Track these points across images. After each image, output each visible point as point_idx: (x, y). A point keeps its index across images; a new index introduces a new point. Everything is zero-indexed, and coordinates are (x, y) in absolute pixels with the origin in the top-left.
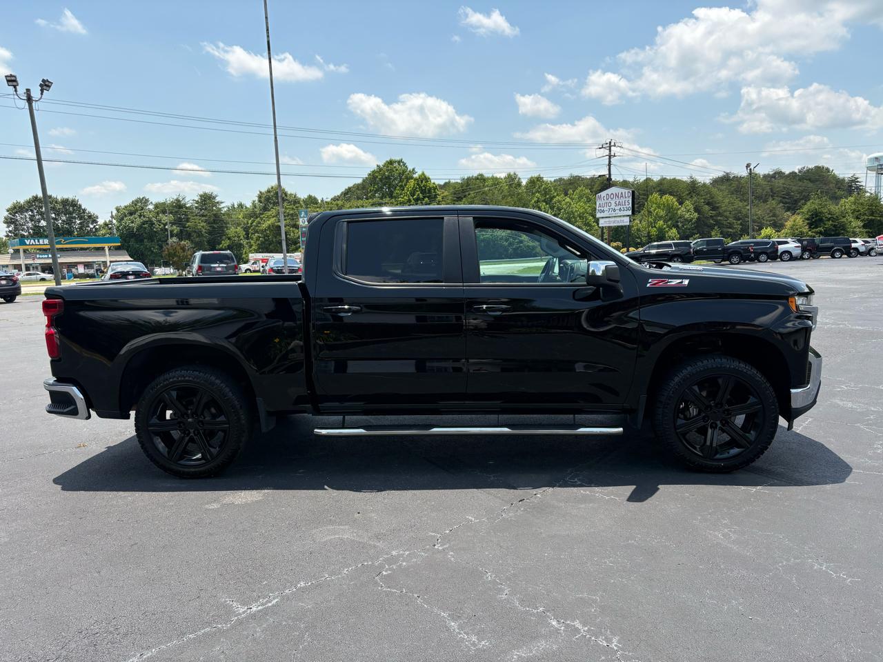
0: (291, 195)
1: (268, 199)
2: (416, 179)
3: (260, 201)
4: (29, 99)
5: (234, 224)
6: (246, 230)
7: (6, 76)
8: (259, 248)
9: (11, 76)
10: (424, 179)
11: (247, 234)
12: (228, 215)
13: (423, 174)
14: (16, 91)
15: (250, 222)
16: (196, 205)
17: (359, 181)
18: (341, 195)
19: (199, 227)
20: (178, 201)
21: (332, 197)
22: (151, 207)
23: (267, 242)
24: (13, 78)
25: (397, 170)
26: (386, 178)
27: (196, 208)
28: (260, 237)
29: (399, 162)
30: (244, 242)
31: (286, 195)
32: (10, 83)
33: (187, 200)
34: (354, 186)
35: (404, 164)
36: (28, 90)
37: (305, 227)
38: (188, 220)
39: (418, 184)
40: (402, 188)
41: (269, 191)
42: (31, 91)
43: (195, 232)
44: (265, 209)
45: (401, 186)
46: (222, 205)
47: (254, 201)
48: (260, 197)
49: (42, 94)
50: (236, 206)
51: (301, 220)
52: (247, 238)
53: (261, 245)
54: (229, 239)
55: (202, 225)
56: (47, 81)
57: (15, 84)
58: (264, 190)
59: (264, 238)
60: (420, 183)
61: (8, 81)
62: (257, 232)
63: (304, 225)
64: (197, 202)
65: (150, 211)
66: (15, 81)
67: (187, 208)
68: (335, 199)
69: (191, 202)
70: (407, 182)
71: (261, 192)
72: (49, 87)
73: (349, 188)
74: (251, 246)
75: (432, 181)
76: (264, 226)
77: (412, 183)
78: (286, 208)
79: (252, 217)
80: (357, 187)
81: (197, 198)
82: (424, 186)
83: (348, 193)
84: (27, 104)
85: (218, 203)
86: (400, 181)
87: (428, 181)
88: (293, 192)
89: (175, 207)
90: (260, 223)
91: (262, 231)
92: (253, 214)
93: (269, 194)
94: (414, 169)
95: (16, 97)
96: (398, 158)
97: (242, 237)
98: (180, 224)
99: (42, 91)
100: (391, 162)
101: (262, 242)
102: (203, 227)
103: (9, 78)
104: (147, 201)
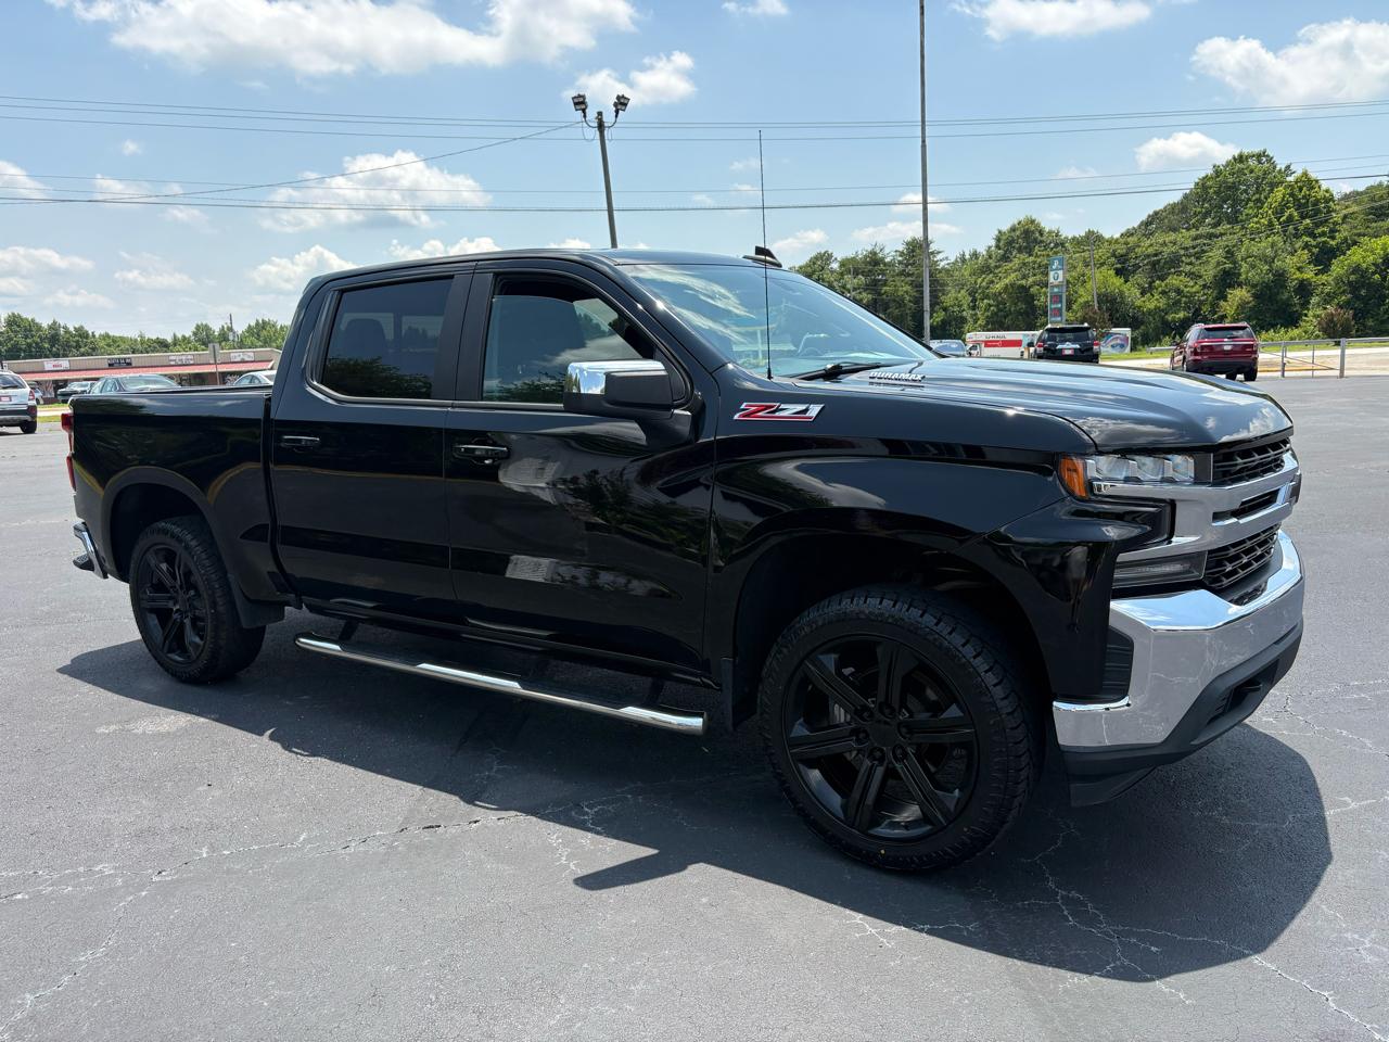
0: (1050, 232)
1: (1010, 243)
2: (1290, 186)
3: (998, 247)
4: (601, 126)
5: (957, 285)
6: (972, 293)
7: (573, 98)
8: (987, 323)
9: (580, 96)
10: (1308, 183)
11: (974, 300)
12: (947, 271)
13: (1305, 174)
14: (585, 116)
15: (979, 280)
16: (900, 259)
17: (1176, 197)
18: (1140, 227)
19: (900, 294)
20: (874, 253)
21: (1123, 230)
22: (835, 266)
23: (1000, 314)
24: (581, 100)
25: (1251, 172)
26: (1229, 188)
27: (900, 263)
28: (990, 306)
29: (1259, 156)
30: (967, 314)
31: (1041, 235)
32: (578, 107)
33: (886, 251)
34: (1165, 209)
35: (1269, 159)
36: (600, 114)
37: (1057, 286)
38: (885, 283)
39: (1292, 195)
40: (1259, 203)
41: (1013, 229)
42: (604, 115)
43: (894, 301)
44: (1005, 258)
45: (1259, 200)
46: (939, 257)
47: (990, 247)
48: (998, 240)
49: (616, 116)
50: (967, 257)
51: (1052, 274)
52: (974, 308)
53: (992, 317)
54: (945, 309)
55: (904, 289)
56: (623, 96)
57: (583, 107)
58: (1005, 228)
59: (997, 306)
60: (1296, 191)
61: (576, 104)
62: (987, 297)
63: (1056, 283)
64: (902, 254)
65: (832, 272)
66: (583, 103)
67: (885, 264)
68: (1129, 234)
69: (893, 253)
70: (1271, 191)
71: (1000, 232)
72: (626, 105)
73: (1156, 213)
74: (976, 321)
75: (1324, 187)
76: (999, 286)
77: (1279, 193)
78: (1037, 256)
79: (983, 272)
80: (1172, 209)
81: (901, 248)
82: (1304, 197)
83: (1154, 222)
84: (598, 133)
85: (932, 253)
86: (1258, 191)
87: (1313, 188)
88: (1054, 228)
89: (870, 263)
90: (992, 282)
91: (996, 296)
92: (986, 269)
93: (1013, 234)
94: (1288, 167)
95: (585, 124)
96: (1257, 150)
97: (965, 307)
98: (875, 290)
99: (617, 112)
100: (1241, 159)
101: (995, 314)
102: (907, 292)
103: (576, 101)
104: (830, 256)
